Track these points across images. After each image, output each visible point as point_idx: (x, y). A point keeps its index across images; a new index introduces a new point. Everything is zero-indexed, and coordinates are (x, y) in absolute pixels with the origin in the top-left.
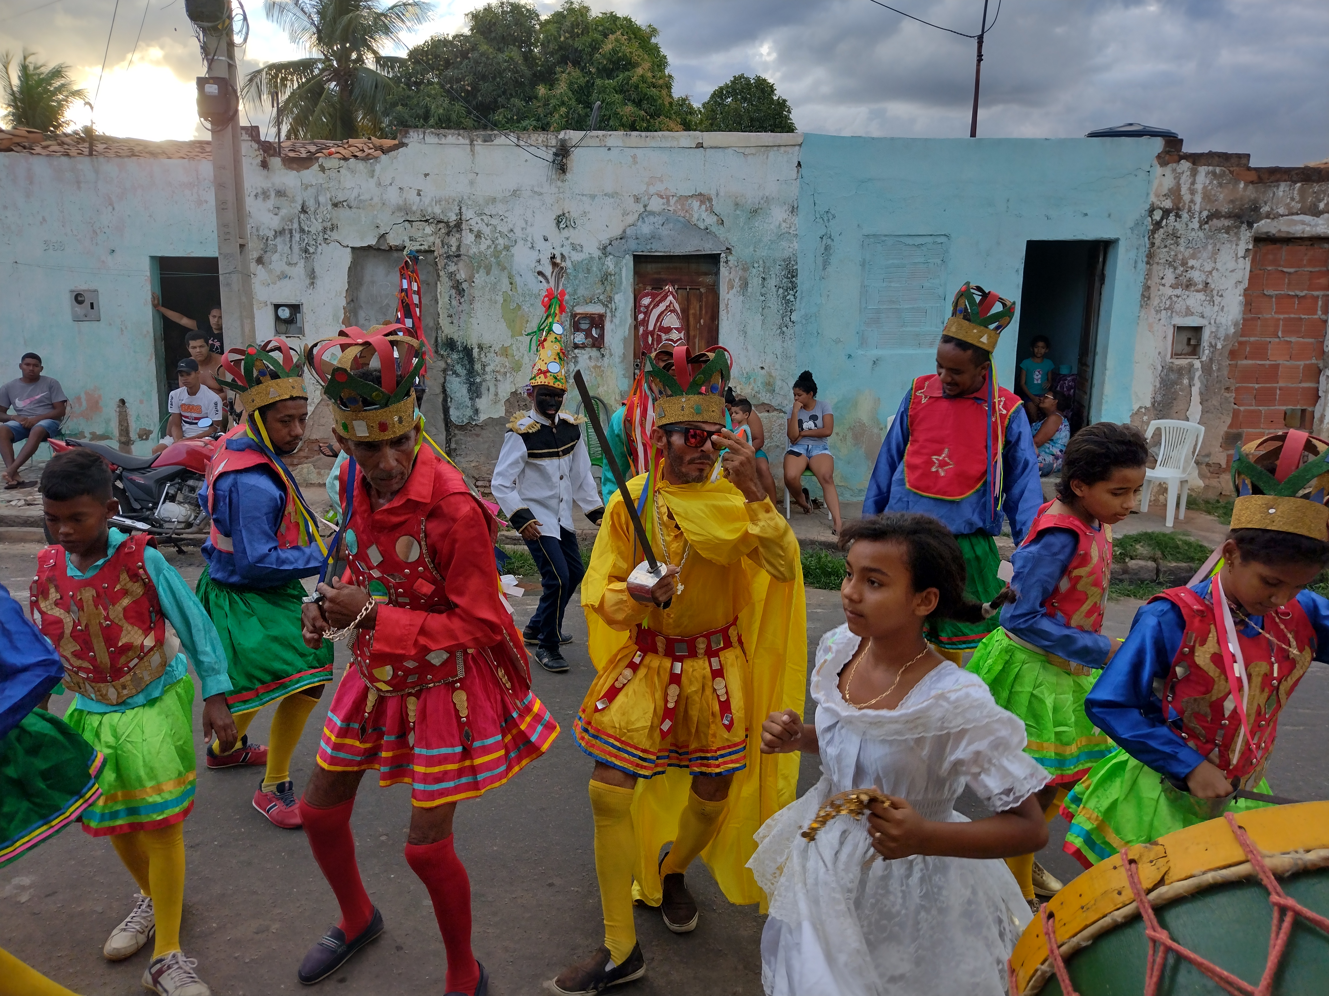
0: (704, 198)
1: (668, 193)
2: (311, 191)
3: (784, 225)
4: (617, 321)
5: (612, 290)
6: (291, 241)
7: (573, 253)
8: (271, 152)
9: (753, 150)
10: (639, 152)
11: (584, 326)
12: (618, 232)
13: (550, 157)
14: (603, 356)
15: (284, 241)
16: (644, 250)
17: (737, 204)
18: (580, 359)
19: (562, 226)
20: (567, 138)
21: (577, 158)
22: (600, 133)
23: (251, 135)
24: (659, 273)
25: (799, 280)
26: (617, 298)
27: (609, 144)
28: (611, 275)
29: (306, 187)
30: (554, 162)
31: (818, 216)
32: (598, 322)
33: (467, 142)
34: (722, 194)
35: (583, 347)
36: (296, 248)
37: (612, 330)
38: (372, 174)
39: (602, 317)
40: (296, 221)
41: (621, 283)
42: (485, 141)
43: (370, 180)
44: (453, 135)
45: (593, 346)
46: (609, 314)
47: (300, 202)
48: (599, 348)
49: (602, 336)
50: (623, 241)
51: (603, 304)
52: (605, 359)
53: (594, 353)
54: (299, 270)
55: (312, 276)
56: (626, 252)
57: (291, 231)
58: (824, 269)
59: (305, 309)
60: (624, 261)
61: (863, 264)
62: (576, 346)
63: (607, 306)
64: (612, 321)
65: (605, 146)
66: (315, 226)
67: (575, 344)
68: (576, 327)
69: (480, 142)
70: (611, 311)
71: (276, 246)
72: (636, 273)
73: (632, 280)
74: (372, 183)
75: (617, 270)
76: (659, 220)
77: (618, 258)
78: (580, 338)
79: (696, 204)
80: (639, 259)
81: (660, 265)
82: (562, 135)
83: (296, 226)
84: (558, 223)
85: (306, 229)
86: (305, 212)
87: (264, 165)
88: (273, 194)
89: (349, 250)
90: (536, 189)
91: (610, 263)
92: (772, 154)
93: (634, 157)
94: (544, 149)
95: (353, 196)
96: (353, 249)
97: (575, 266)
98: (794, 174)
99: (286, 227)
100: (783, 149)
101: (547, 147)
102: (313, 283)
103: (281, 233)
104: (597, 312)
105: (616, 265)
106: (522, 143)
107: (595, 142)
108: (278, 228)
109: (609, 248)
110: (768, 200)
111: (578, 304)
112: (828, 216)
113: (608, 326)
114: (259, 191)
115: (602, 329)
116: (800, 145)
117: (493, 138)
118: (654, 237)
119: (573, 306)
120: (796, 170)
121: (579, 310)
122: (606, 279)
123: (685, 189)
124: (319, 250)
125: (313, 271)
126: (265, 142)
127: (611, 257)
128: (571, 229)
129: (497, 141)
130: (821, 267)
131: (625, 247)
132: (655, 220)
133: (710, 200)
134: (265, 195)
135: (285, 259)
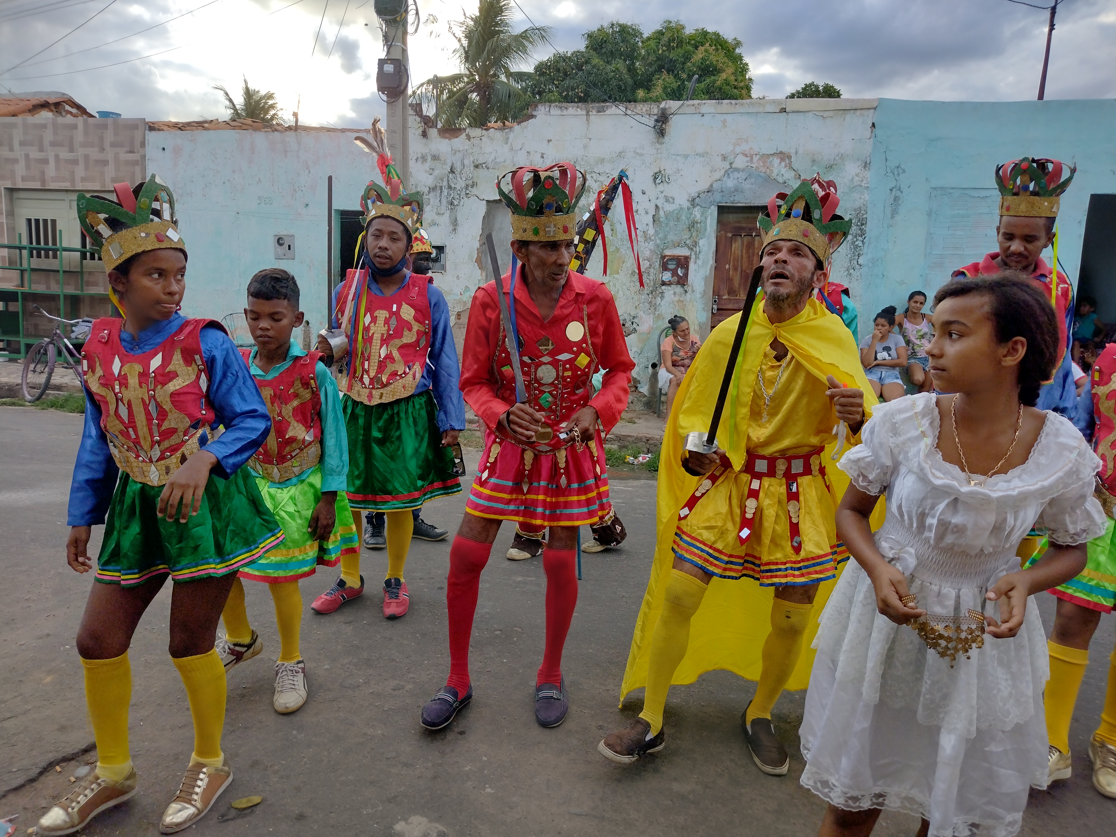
0: (784, 156)
1: (752, 152)
2: (459, 155)
3: (856, 179)
4: (699, 262)
5: (697, 235)
6: (441, 195)
7: (666, 204)
8: (431, 124)
9: (831, 114)
10: (728, 118)
11: (672, 267)
12: (705, 186)
13: (652, 123)
14: (686, 292)
15: (436, 195)
16: (727, 201)
17: (814, 161)
18: (666, 295)
19: (658, 181)
20: (667, 107)
21: (675, 124)
22: (696, 102)
23: (416, 111)
24: (739, 222)
25: (868, 228)
26: (701, 242)
27: (702, 111)
28: (697, 223)
29: (455, 152)
30: (654, 127)
31: (889, 171)
32: (683, 263)
33: (584, 113)
34: (800, 152)
35: (670, 284)
36: (444, 201)
37: (695, 270)
38: (507, 141)
39: (687, 259)
40: (445, 179)
41: (705, 230)
42: (599, 112)
43: (505, 146)
44: (573, 107)
45: (678, 283)
46: (693, 257)
47: (450, 165)
48: (683, 285)
49: (686, 275)
50: (710, 194)
51: (689, 248)
52: (688, 294)
53: (679, 289)
54: (445, 220)
55: (455, 223)
56: (712, 203)
57: (441, 187)
58: (893, 217)
59: (447, 250)
60: (710, 211)
61: (929, 214)
62: (664, 283)
63: (692, 249)
64: (695, 263)
65: (699, 113)
66: (460, 184)
67: (663, 281)
68: (665, 267)
69: (594, 112)
70: (696, 254)
71: (429, 199)
72: (719, 222)
73: (715, 227)
74: (506, 148)
75: (703, 219)
76: (742, 175)
77: (705, 208)
78: (667, 276)
79: (776, 161)
80: (722, 210)
81: (740, 216)
82: (663, 105)
83: (445, 183)
84: (656, 178)
85: (453, 186)
86: (454, 172)
87: (424, 134)
88: (429, 158)
89: (485, 202)
90: (638, 151)
91: (697, 213)
92: (849, 116)
93: (724, 122)
94: (647, 116)
95: (490, 160)
96: (488, 201)
97: (667, 216)
98: (868, 133)
99: (438, 185)
100: (858, 112)
101: (649, 115)
102: (455, 229)
103: (433, 189)
104: (683, 254)
105: (702, 214)
106: (629, 112)
107: (692, 110)
108: (432, 186)
109: (697, 200)
110: (842, 157)
111: (667, 248)
112: (898, 170)
113: (692, 266)
114: (419, 155)
115: (687, 269)
116: (875, 109)
117: (605, 109)
118: (737, 190)
119: (663, 250)
120: (870, 130)
121: (668, 252)
122: (693, 226)
123: (768, 149)
124: (462, 203)
125: (456, 220)
126: (426, 116)
127: (699, 207)
128: (665, 184)
129: (608, 112)
130: (889, 216)
131: (711, 199)
132: (739, 176)
133: (789, 157)
134: (424, 159)
135: (435, 210)
